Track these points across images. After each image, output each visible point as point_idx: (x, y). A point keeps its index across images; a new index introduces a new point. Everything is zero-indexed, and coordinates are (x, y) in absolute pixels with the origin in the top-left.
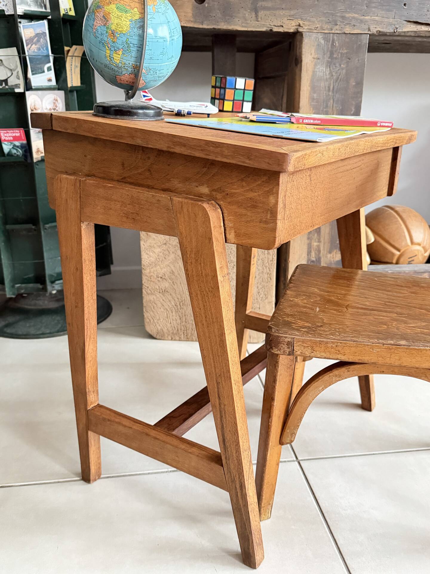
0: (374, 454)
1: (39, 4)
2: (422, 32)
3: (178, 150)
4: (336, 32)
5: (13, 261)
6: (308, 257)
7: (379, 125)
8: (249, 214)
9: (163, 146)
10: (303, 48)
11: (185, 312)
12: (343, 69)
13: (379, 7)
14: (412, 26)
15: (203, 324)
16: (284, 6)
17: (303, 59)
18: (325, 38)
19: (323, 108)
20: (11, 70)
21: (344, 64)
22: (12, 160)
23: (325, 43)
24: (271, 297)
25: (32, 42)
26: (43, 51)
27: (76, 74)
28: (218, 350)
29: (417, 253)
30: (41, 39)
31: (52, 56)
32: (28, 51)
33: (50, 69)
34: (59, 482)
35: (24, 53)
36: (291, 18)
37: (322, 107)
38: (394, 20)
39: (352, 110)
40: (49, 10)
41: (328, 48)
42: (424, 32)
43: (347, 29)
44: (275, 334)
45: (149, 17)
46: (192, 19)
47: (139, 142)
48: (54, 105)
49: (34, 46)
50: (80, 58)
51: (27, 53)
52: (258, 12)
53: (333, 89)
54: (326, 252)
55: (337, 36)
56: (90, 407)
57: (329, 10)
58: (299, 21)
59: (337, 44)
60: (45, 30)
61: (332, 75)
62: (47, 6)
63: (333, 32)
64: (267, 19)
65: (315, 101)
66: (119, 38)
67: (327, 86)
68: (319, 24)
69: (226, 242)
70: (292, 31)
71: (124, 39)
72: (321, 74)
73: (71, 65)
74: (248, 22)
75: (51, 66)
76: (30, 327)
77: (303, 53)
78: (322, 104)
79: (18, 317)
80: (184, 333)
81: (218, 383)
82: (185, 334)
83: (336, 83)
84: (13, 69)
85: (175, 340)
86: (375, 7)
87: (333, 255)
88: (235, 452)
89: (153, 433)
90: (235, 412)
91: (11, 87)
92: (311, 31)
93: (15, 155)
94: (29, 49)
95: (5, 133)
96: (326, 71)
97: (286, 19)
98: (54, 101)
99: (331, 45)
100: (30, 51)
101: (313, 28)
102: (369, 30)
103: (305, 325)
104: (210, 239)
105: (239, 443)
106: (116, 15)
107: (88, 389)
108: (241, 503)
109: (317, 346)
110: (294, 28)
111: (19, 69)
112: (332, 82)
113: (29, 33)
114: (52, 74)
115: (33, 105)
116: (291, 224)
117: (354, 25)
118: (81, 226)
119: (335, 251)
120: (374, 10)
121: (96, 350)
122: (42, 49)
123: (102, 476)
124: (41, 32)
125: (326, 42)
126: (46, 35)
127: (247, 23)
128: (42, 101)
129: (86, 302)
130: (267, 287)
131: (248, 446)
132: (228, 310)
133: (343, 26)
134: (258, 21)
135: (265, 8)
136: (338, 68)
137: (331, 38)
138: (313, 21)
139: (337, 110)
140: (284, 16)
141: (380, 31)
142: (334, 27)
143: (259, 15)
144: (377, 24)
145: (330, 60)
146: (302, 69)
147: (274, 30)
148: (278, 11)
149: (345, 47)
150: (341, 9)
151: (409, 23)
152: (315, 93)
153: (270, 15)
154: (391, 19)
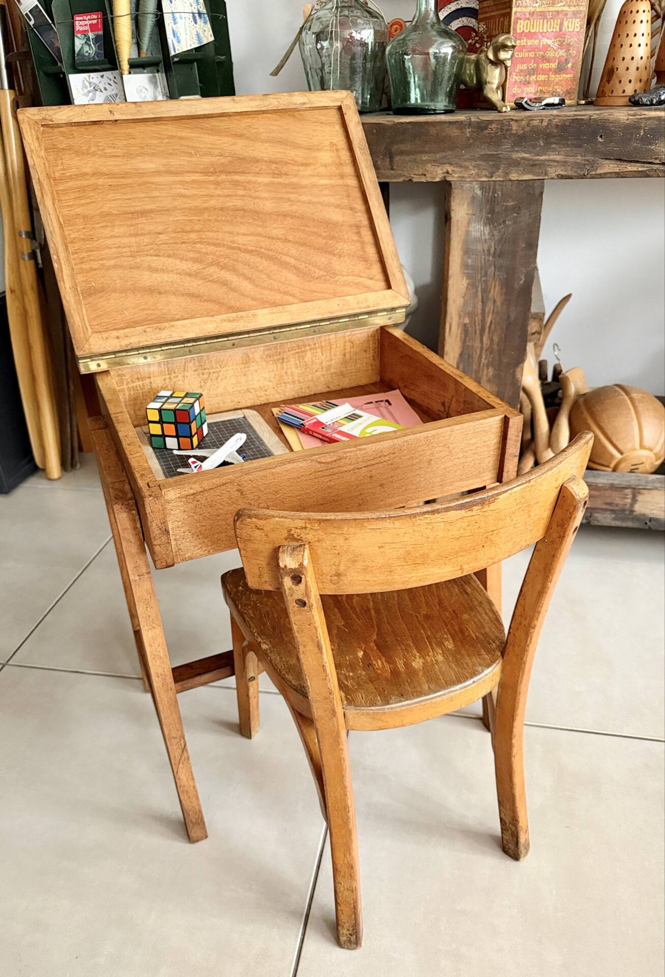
2: (627, 173)
4: (498, 179)
10: (452, 202)
12: (508, 226)
13: (562, 142)
14: (611, 166)
16: (427, 149)
17: (453, 214)
18: (483, 187)
19: (481, 277)
21: (509, 221)
23: (482, 194)
29: (644, 460)
36: (438, 163)
37: (479, 275)
38: (583, 158)
39: (521, 280)
41: (488, 201)
42: (630, 173)
52: (393, 158)
53: (494, 253)
55: (499, 185)
57: (489, 151)
58: (447, 168)
61: (493, 235)
63: (494, 179)
64: (404, 168)
65: (469, 268)
67: (486, 249)
68: (474, 170)
70: (438, 180)
72: (478, 234)
74: (381, 171)
77: (453, 208)
78: (480, 272)
83: (499, 244)
86: (555, 143)
92: (463, 179)
96: (484, 230)
97: (430, 165)
99: (491, 196)
101: (466, 176)
102: (547, 174)
110: (440, 176)
112: (493, 244)
117: (524, 169)
120: (554, 146)
125: (484, 193)
127: (379, 173)
133: (507, 171)
134: (392, 169)
135: (402, 153)
136: (502, 226)
137: (491, 188)
138: (465, 166)
139: (500, 279)
140: (427, 162)
141: (562, 175)
142: (494, 173)
143: (395, 162)
144: (557, 166)
145: (490, 216)
146: (452, 228)
147: (415, 180)
148: (419, 155)
149: (511, 198)
150: (505, 149)
151: (607, 161)
152: (469, 258)
153: (410, 161)
154: (580, 157)
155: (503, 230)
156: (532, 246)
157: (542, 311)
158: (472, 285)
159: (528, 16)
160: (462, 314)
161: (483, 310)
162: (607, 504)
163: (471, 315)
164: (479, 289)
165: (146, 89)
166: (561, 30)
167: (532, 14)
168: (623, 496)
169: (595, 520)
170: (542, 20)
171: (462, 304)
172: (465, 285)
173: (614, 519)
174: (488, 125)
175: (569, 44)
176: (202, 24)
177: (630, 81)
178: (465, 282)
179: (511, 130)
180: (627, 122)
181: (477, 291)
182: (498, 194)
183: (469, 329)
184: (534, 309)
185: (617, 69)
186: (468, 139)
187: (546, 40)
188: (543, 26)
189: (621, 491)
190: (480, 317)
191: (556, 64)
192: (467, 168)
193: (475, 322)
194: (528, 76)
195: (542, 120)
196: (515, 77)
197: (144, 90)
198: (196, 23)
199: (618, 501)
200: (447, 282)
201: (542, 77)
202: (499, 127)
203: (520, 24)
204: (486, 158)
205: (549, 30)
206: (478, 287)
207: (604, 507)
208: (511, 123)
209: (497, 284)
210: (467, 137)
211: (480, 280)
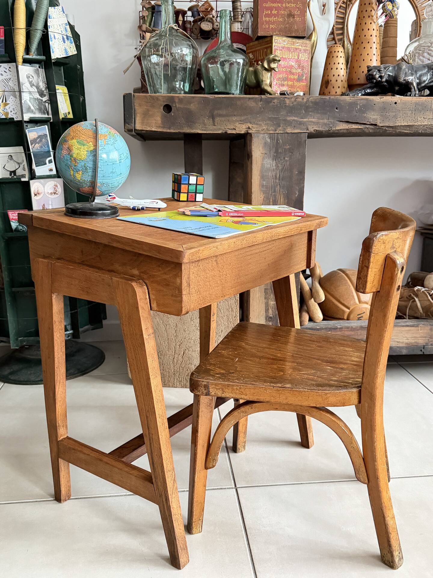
0: (302, 484)
1: (42, 111)
2: (352, 130)
3: (115, 245)
4: (279, 132)
5: (17, 318)
6: (266, 314)
7: (293, 214)
8: (165, 290)
9: (105, 241)
10: (252, 146)
11: (163, 361)
12: (287, 161)
13: (315, 111)
14: (344, 125)
15: (135, 371)
16: (235, 113)
17: (253, 154)
18: (271, 137)
20: (19, 163)
21: (287, 157)
22: (18, 234)
23: (271, 141)
25: (36, 142)
26: (45, 148)
28: (146, 391)
29: (365, 311)
30: (43, 140)
31: (52, 152)
32: (32, 149)
33: (51, 161)
34: (36, 501)
35: (29, 150)
36: (243, 122)
37: (271, 192)
38: (328, 121)
39: (296, 194)
40: (51, 116)
41: (274, 145)
42: (354, 129)
43: (289, 130)
44: (195, 379)
45: (100, 148)
46: (161, 125)
47: (90, 238)
48: (54, 190)
49: (37, 145)
51: (31, 151)
52: (214, 118)
53: (279, 177)
55: (280, 135)
56: (60, 439)
57: (273, 115)
58: (249, 125)
59: (281, 142)
60: (47, 133)
61: (278, 167)
62: (49, 112)
63: (277, 132)
64: (222, 124)
65: (264, 187)
66: (79, 163)
67: (274, 175)
68: (265, 126)
69: (151, 309)
70: (243, 132)
71: (83, 164)
72: (269, 166)
75: (51, 159)
76: (31, 374)
77: (253, 149)
78: (271, 189)
79: (21, 366)
81: (147, 417)
83: (281, 172)
84: (20, 163)
86: (311, 112)
88: (161, 471)
89: (106, 459)
90: (159, 440)
91: (19, 177)
92: (259, 132)
93: (22, 231)
94: (33, 147)
95: (13, 213)
96: (272, 163)
97: (238, 123)
98: (55, 187)
99: (276, 143)
100: (34, 149)
101: (261, 130)
102: (307, 129)
103: (221, 372)
104: (137, 308)
105: (163, 464)
106: (76, 147)
107: (59, 424)
108: (167, 513)
109: (226, 388)
110: (245, 130)
111: (25, 163)
112: (278, 172)
113: (33, 136)
114: (52, 166)
115: (36, 190)
116: (200, 296)
117: (295, 127)
118: (52, 296)
120: (311, 113)
121: (65, 393)
122: (43, 147)
123: (71, 498)
124: (42, 134)
126: (47, 136)
127: (206, 127)
128: (44, 187)
129: (56, 354)
131: (172, 467)
132: (153, 361)
133: (285, 127)
134: (215, 126)
135: (220, 116)
136: (283, 161)
137: (276, 137)
139: (284, 193)
140: (236, 121)
141: (317, 130)
142: (278, 128)
143: (216, 121)
144: (313, 125)
145: (275, 154)
146: (253, 162)
147: (229, 132)
148: (231, 117)
149: (288, 144)
150: (283, 114)
151: (341, 123)
152: (264, 181)
153: (225, 121)
154: (326, 120)
156: (302, 173)
158: (267, 198)
159: (281, 49)
164: (271, 200)
165: (33, 77)
166: (298, 58)
167: (283, 48)
170: (288, 52)
172: (262, 198)
174: (272, 100)
175: (303, 66)
176: (69, 44)
177: (339, 87)
178: (262, 196)
179: (286, 103)
180: (350, 101)
182: (280, 141)
185: (331, 81)
186: (261, 108)
187: (291, 63)
188: (289, 55)
191: (297, 76)
192: (260, 125)
194: (283, 81)
195: (303, 98)
196: (276, 81)
197: (31, 77)
198: (64, 42)
200: (251, 196)
201: (290, 83)
202: (278, 101)
203: (278, 52)
204: (272, 119)
205: (292, 58)
208: (285, 99)
209: (282, 197)
210: (260, 107)
211: (272, 194)
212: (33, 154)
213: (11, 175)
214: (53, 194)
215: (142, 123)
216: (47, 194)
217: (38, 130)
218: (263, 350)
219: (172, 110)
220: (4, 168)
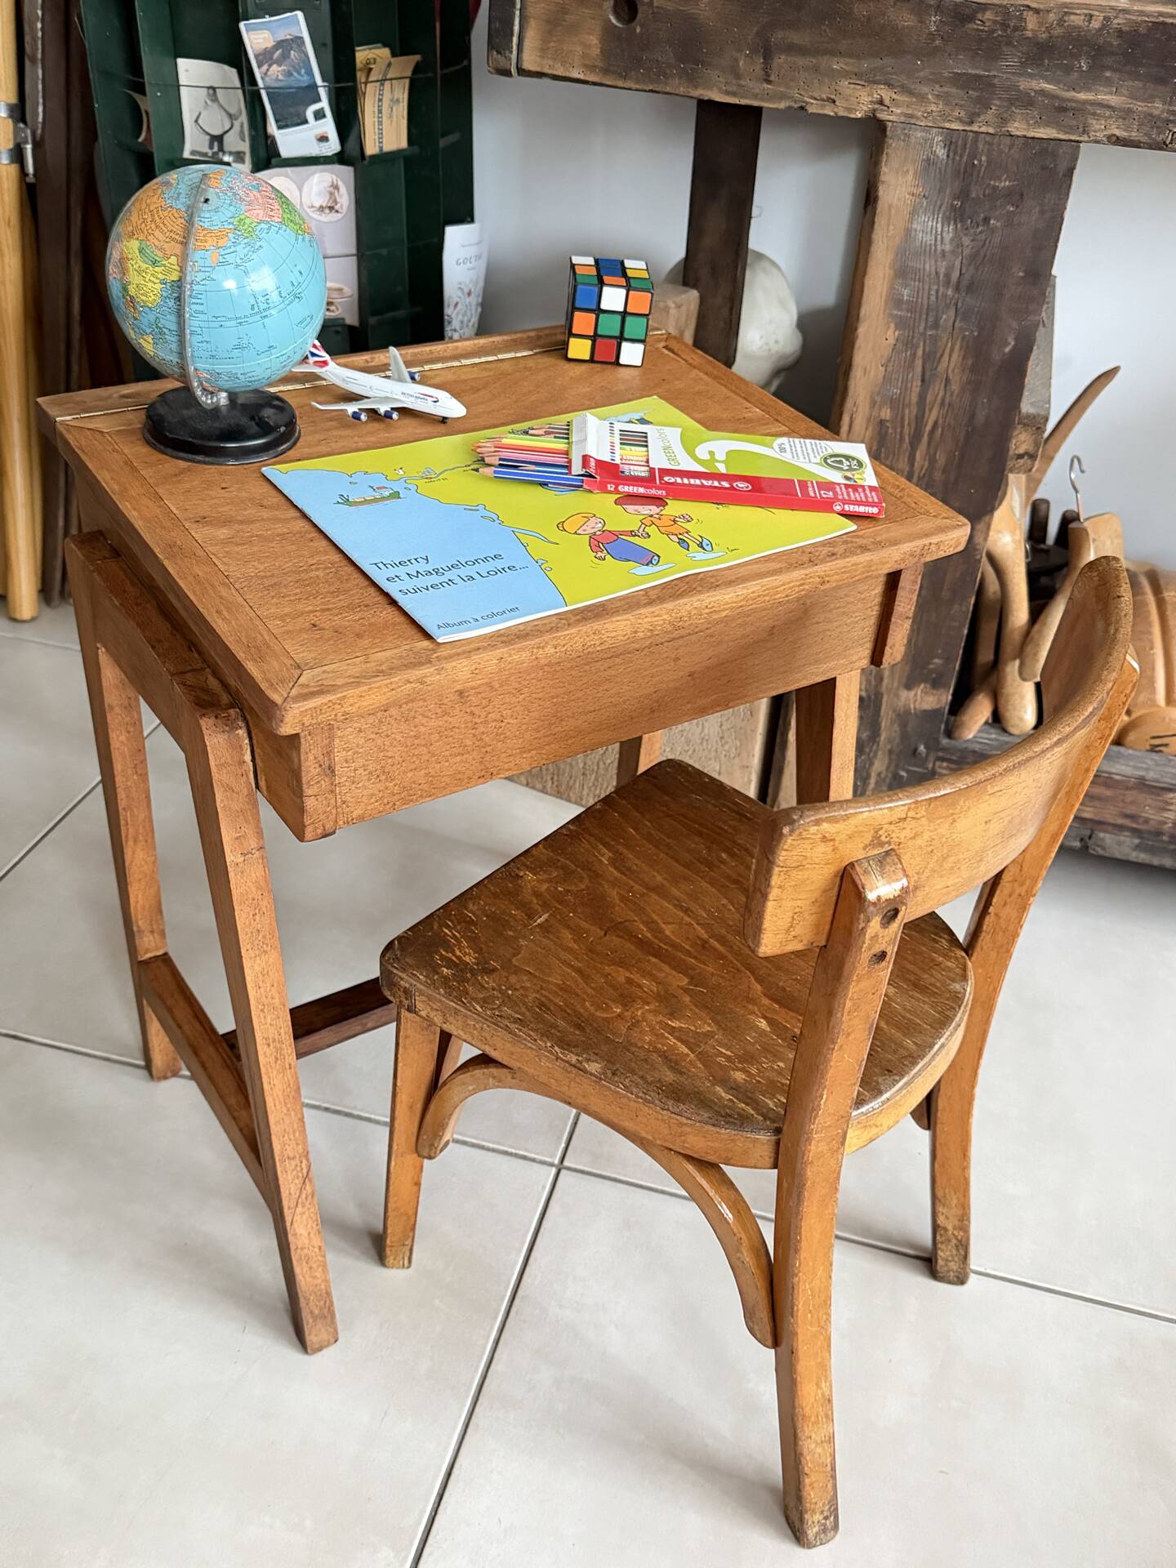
4: (983, 129)
10: (883, 164)
12: (993, 231)
13: (1128, 68)
16: (843, 48)
17: (882, 192)
18: (951, 142)
19: (925, 329)
21: (997, 219)
23: (948, 156)
24: (749, 756)
25: (271, 58)
26: (302, 79)
27: (395, 119)
30: (292, 52)
31: (324, 86)
32: (262, 78)
33: (321, 114)
35: (253, 82)
36: (869, 79)
37: (923, 324)
38: (1166, 107)
39: (1007, 344)
41: (958, 171)
46: (600, 65)
48: (330, 198)
49: (275, 67)
50: (407, 81)
51: (260, 83)
52: (771, 57)
53: (959, 282)
54: (895, 685)
55: (986, 142)
57: (973, 67)
58: (882, 92)
59: (984, 164)
60: (301, 33)
61: (961, 245)
63: (975, 128)
64: (792, 80)
65: (904, 307)
66: (143, 313)
67: (942, 271)
68: (937, 104)
70: (859, 115)
71: (152, 318)
72: (929, 239)
73: (380, 100)
75: (322, 109)
77: (883, 178)
78: (924, 316)
80: (552, 779)
82: (556, 783)
83: (970, 265)
84: (234, 115)
85: (533, 788)
86: (1114, 70)
87: (916, 695)
92: (913, 121)
94: (266, 74)
96: (942, 232)
97: (845, 82)
98: (331, 189)
99: (966, 163)
100: (267, 79)
101: (919, 114)
102: (1086, 131)
103: (466, 958)
106: (137, 266)
110: (865, 108)
112: (957, 263)
113: (261, 41)
114: (328, 126)
117: (1041, 115)
119: (922, 686)
120: (1108, 74)
122: (295, 74)
124: (289, 37)
125: (951, 155)
126: (303, 43)
127: (740, 85)
128: (300, 189)
130: (742, 731)
133: (1005, 115)
134: (769, 82)
135: (791, 49)
136: (980, 228)
137: (968, 146)
138: (920, 94)
139: (964, 337)
140: (845, 74)
141: (1118, 138)
142: (978, 115)
143: (774, 66)
144: (1110, 117)
145: (958, 203)
146: (876, 219)
147: (811, 110)
148: (826, 58)
149: (1006, 172)
150: (1006, 69)
152: (906, 286)
153: (805, 69)
154: (1158, 105)
155: (983, 236)
156: (1039, 279)
157: (1043, 413)
158: (906, 343)
160: (878, 399)
161: (922, 397)
162: (1126, 816)
163: (896, 404)
164: (920, 352)
168: (1160, 804)
169: (1098, 846)
171: (881, 377)
172: (892, 341)
173: (1137, 847)
174: (976, 12)
178: (892, 335)
179: (1025, 29)
181: (914, 355)
182: (980, 161)
183: (890, 431)
184: (1026, 407)
186: (932, 36)
189: (1159, 795)
190: (914, 410)
192: (922, 98)
193: (903, 419)
195: (1091, 16)
199: (1149, 813)
200: (856, 329)
202: (999, 19)
204: (963, 82)
206: (917, 348)
207: (1120, 821)
208: (1025, 13)
209: (957, 347)
210: (931, 34)
211: (924, 334)
212: (268, 94)
213: (211, 147)
214: (327, 211)
215: (543, 51)
216: (308, 210)
217: (274, 24)
218: (643, 895)
219: (639, 16)
220: (196, 121)
